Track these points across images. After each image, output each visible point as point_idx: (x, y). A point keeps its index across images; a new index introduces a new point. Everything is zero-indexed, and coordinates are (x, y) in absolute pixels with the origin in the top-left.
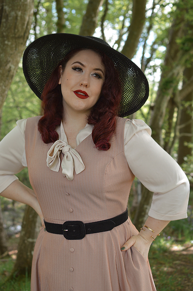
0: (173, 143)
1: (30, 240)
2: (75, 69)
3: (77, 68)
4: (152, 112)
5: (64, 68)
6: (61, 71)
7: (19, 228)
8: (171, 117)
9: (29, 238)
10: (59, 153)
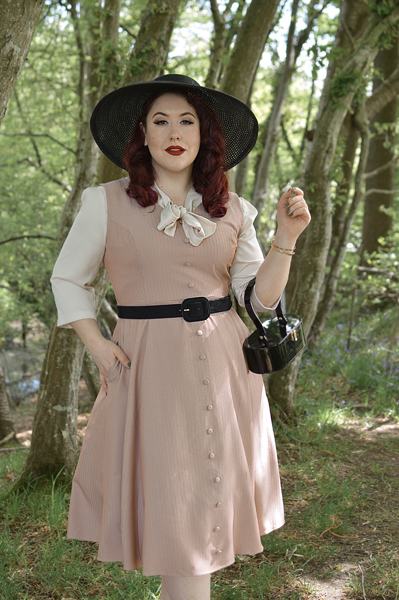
0: (353, 208)
1: (59, 408)
2: (158, 123)
3: (160, 122)
4: (309, 145)
5: (145, 124)
6: (144, 129)
7: (36, 383)
8: (349, 155)
9: (55, 404)
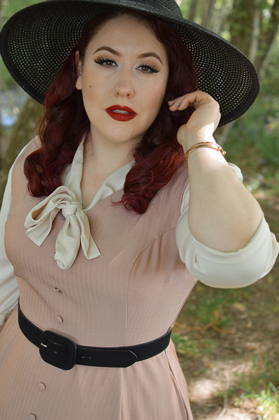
3: (104, 61)
5: (82, 56)
6: (80, 64)
10: (54, 214)
